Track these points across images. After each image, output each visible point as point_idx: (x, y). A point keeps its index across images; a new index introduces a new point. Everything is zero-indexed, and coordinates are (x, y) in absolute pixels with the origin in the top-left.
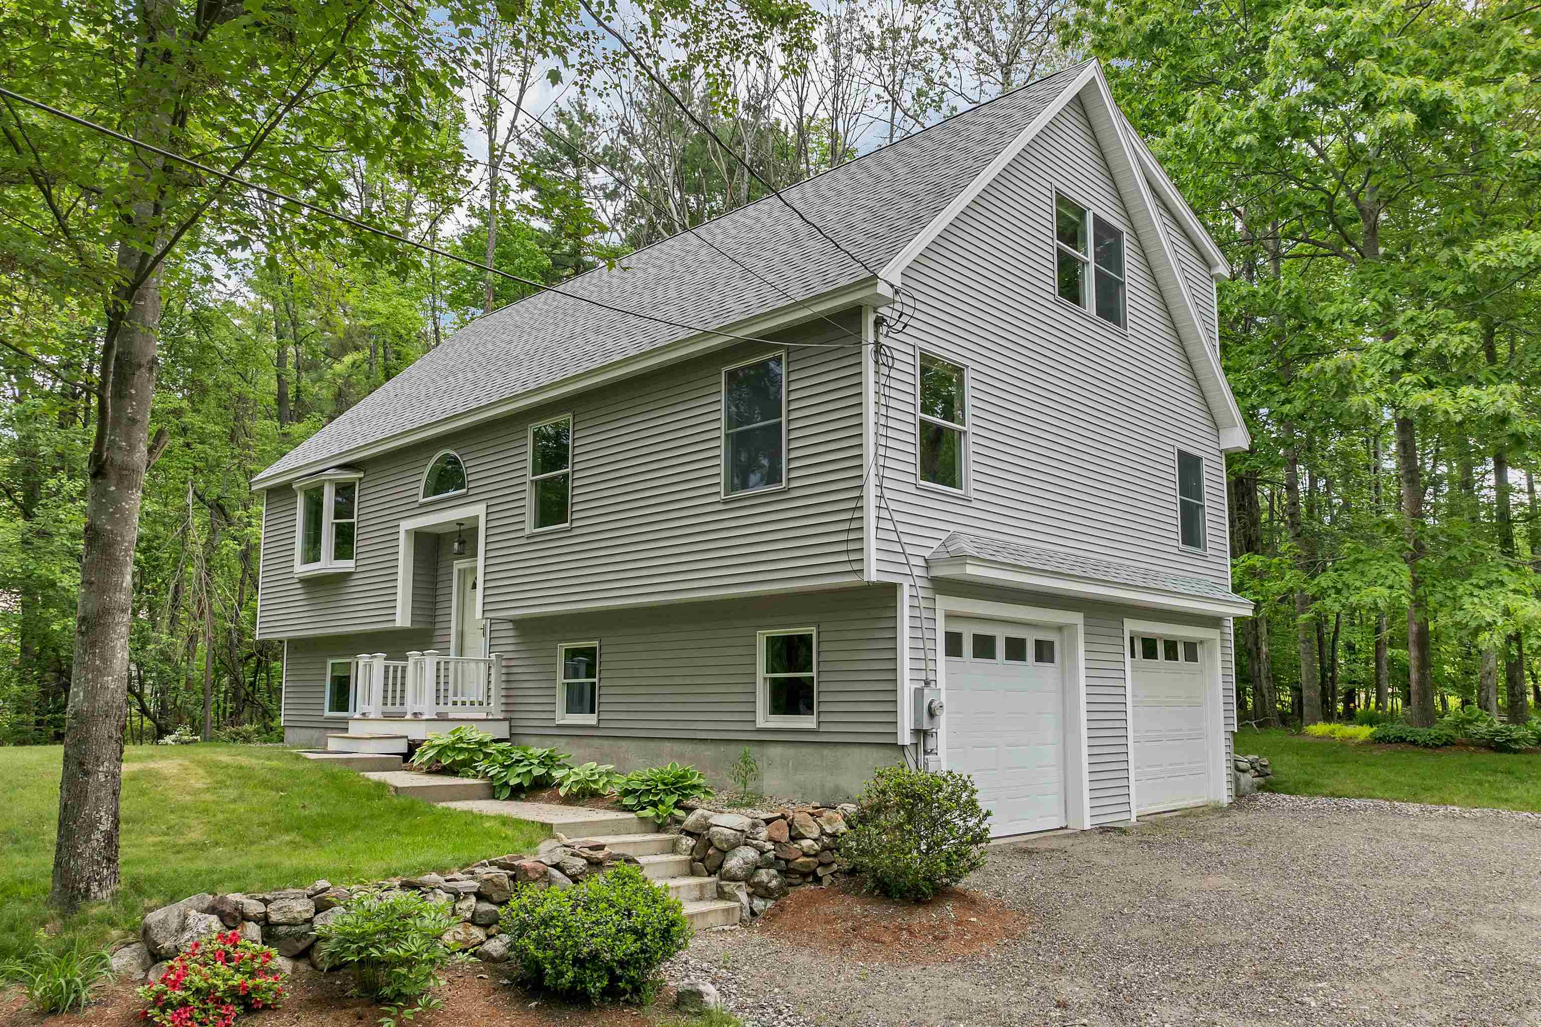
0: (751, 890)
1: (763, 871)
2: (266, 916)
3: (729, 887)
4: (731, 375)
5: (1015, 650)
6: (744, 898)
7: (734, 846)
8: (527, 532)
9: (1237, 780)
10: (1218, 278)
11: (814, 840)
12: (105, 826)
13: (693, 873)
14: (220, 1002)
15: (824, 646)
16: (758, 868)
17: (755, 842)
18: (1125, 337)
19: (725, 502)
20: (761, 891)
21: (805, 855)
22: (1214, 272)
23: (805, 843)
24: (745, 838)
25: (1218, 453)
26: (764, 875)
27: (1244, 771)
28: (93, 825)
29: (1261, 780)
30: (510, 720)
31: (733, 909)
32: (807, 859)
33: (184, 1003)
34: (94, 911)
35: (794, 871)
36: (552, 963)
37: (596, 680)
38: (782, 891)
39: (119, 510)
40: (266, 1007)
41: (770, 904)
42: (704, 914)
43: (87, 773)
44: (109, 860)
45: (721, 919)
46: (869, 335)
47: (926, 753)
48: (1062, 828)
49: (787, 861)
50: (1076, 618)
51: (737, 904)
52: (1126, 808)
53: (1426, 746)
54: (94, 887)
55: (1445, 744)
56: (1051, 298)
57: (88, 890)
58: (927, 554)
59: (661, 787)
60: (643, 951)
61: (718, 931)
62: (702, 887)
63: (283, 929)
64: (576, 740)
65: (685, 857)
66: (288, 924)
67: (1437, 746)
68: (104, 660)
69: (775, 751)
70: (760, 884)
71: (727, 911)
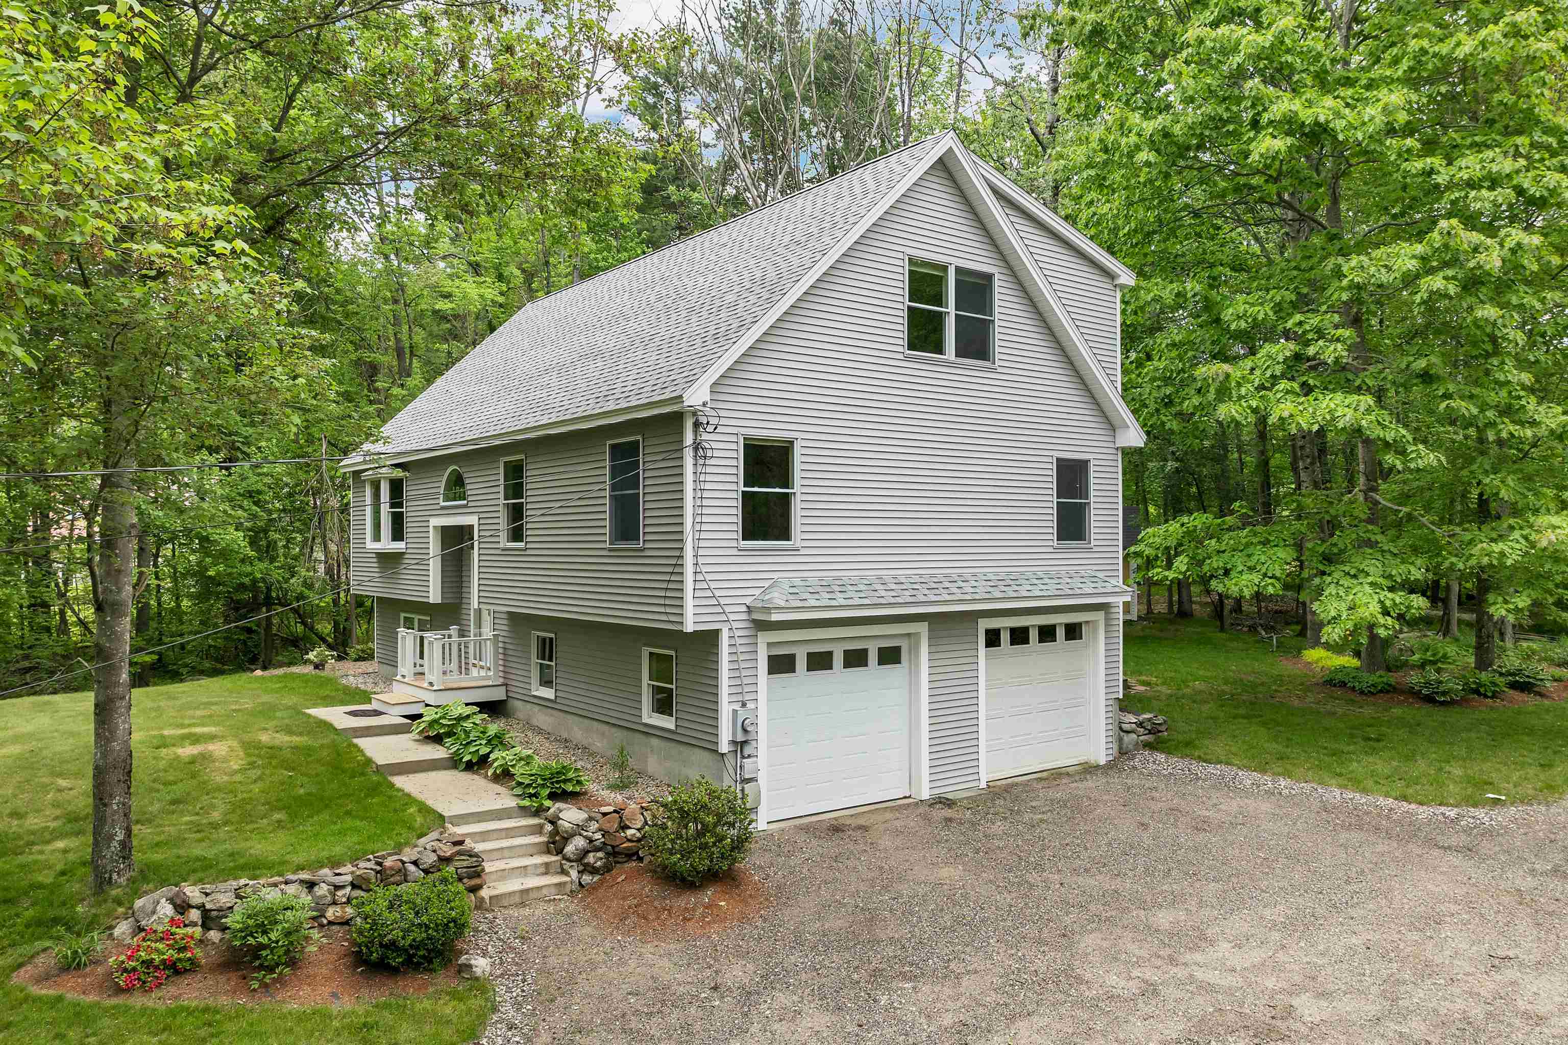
0: (581, 868)
1: (591, 855)
2: (203, 905)
3: (567, 865)
4: (613, 447)
5: (856, 659)
6: (574, 874)
7: (573, 835)
8: (501, 545)
9: (1121, 740)
10: (1122, 287)
11: (638, 830)
12: (120, 836)
13: (549, 852)
14: (157, 968)
15: (680, 668)
16: (589, 852)
17: (585, 834)
18: (994, 370)
19: (610, 550)
20: (590, 869)
21: (629, 840)
22: (1117, 282)
23: (630, 832)
24: (579, 829)
25: (1114, 451)
26: (591, 858)
27: (1128, 732)
28: (111, 838)
29: (1150, 738)
30: (506, 685)
31: (565, 883)
32: (630, 844)
33: (134, 969)
34: (114, 893)
35: (619, 853)
36: (367, 946)
37: (553, 664)
38: (607, 869)
39: (114, 633)
40: (186, 970)
41: (597, 878)
42: (539, 888)
43: (105, 805)
44: (124, 858)
45: (553, 890)
46: (689, 438)
47: (743, 757)
48: (905, 797)
49: (613, 847)
50: (922, 628)
51: (568, 879)
52: (976, 777)
53: (1362, 693)
54: (115, 876)
55: (1381, 691)
56: (901, 356)
57: (110, 878)
58: (748, 601)
59: (540, 781)
60: (428, 939)
61: (550, 900)
62: (547, 865)
63: (214, 914)
64: (545, 709)
65: (544, 839)
66: (218, 910)
67: (1373, 694)
68: (111, 732)
69: (655, 742)
70: (588, 864)
71: (559, 885)
